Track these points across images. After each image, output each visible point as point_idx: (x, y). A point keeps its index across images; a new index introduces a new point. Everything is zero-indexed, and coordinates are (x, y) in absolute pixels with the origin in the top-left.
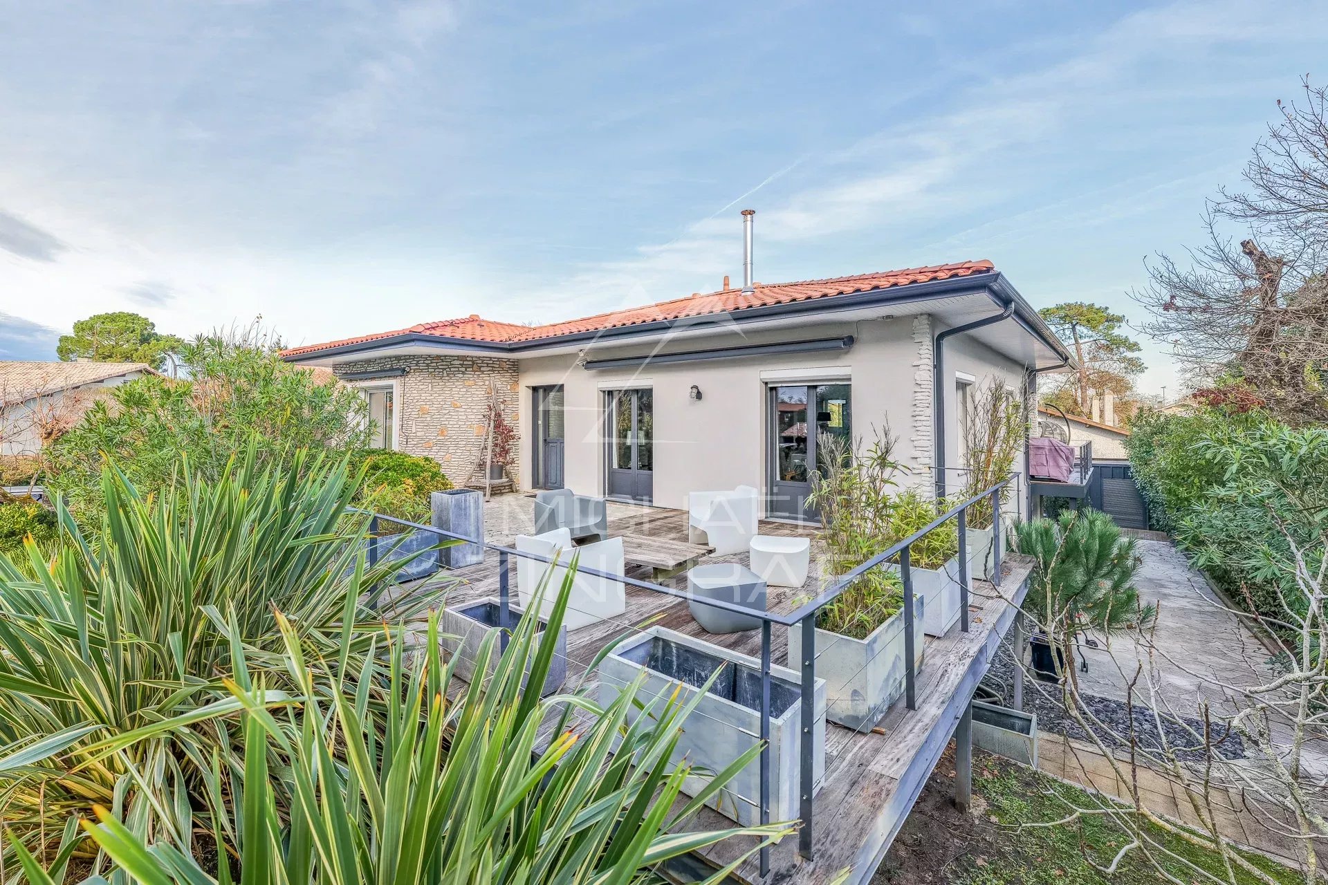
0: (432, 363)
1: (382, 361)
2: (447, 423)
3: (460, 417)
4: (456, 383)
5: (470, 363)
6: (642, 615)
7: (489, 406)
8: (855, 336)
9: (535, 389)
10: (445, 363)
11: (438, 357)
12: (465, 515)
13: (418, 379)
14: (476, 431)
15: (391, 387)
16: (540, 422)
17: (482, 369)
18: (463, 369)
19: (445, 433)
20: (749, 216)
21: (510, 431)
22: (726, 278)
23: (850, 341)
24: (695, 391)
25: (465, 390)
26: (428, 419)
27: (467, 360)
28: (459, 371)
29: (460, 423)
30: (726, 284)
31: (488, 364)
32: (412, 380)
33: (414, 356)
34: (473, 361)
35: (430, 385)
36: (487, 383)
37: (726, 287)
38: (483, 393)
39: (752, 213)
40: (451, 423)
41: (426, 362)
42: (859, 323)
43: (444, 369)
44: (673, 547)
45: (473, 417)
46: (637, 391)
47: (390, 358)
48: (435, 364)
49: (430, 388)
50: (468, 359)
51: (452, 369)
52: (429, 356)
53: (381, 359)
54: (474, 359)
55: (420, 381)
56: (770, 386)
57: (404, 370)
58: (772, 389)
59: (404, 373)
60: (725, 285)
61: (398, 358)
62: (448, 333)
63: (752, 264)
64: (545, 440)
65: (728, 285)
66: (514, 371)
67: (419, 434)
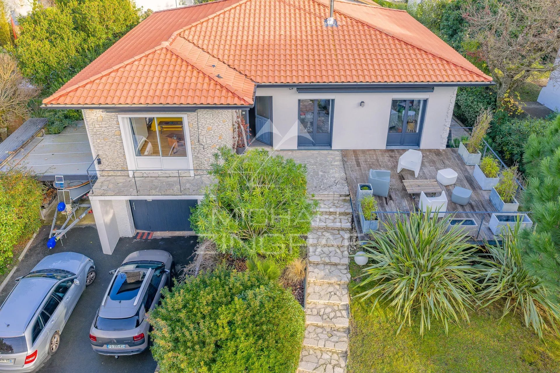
2: (222, 132)
3: (226, 127)
19: (222, 138)
26: (212, 133)
49: (212, 116)
67: (208, 142)
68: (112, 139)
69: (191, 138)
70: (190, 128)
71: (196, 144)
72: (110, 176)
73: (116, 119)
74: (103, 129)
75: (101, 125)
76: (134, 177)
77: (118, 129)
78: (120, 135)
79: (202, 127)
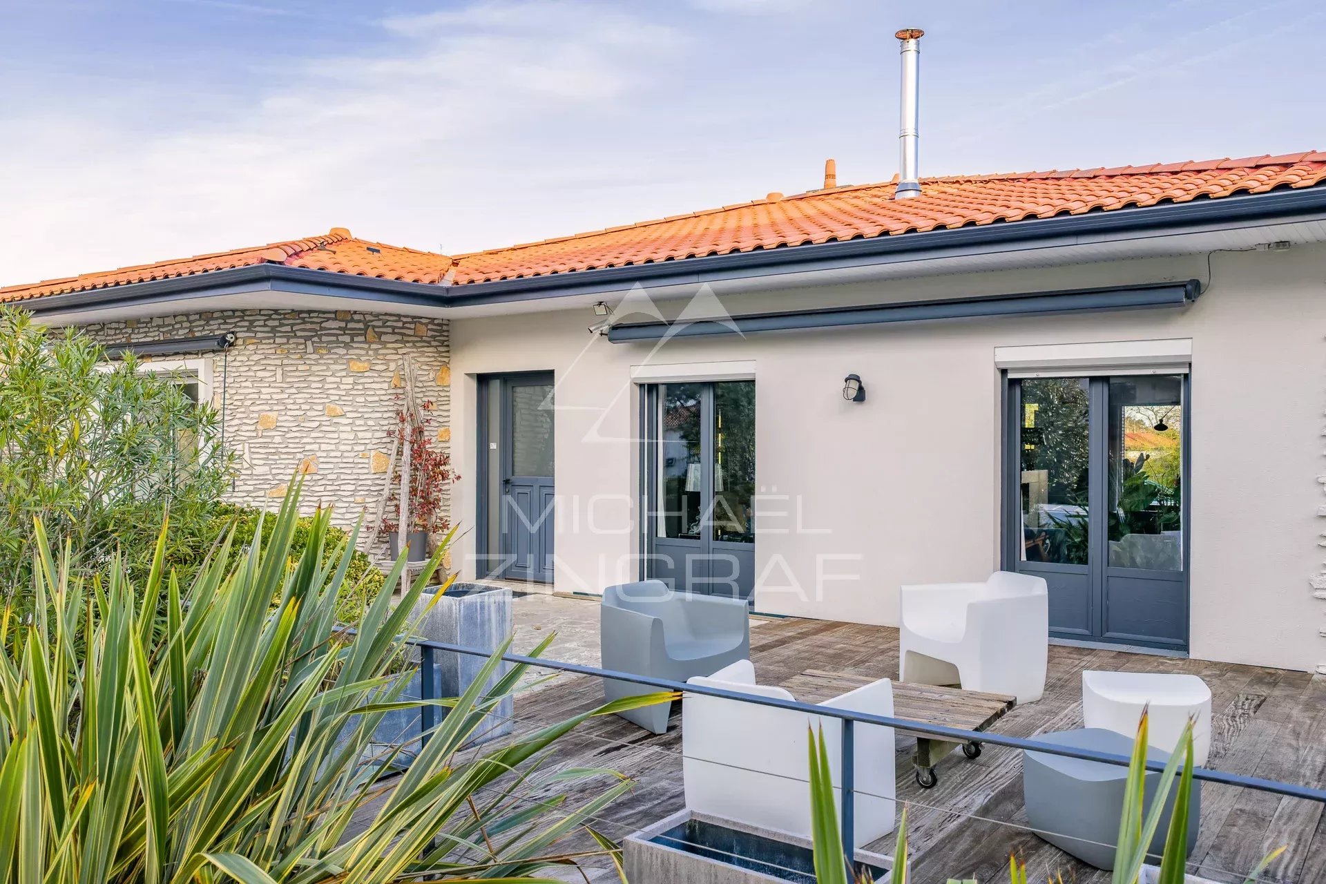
0: (281, 325)
1: (167, 321)
2: (315, 447)
3: (343, 436)
4: (333, 367)
5: (361, 326)
6: (929, 835)
7: (398, 413)
8: (1203, 280)
9: (483, 380)
10: (309, 326)
11: (296, 313)
12: (483, 635)
13: (256, 357)
14: (373, 464)
15: (194, 373)
16: (493, 446)
17: (384, 338)
18: (347, 339)
19: (313, 468)
20: (912, 41)
21: (438, 464)
22: (829, 164)
23: (1193, 290)
24: (854, 385)
25: (350, 380)
26: (278, 439)
27: (352, 320)
28: (338, 341)
29: (342, 448)
30: (829, 176)
31: (394, 328)
32: (243, 358)
33: (243, 311)
34: (366, 323)
35: (279, 372)
36: (392, 366)
37: (830, 181)
38: (385, 386)
39: (916, 34)
40: (324, 447)
41: (270, 323)
42: (1211, 255)
43: (307, 338)
44: (926, 695)
45: (369, 435)
46: (712, 385)
47: (187, 314)
48: (288, 328)
49: (279, 378)
50: (356, 317)
51: (324, 339)
52: (276, 311)
53: (163, 317)
54: (368, 318)
55: (257, 362)
56: (1011, 376)
57: (223, 340)
58: (1013, 382)
59: (223, 345)
60: (827, 176)
61: (206, 315)
62: (312, 261)
63: (917, 136)
64: (507, 482)
65: (833, 176)
66: (442, 344)
67: (258, 470)
79: (243, 410)
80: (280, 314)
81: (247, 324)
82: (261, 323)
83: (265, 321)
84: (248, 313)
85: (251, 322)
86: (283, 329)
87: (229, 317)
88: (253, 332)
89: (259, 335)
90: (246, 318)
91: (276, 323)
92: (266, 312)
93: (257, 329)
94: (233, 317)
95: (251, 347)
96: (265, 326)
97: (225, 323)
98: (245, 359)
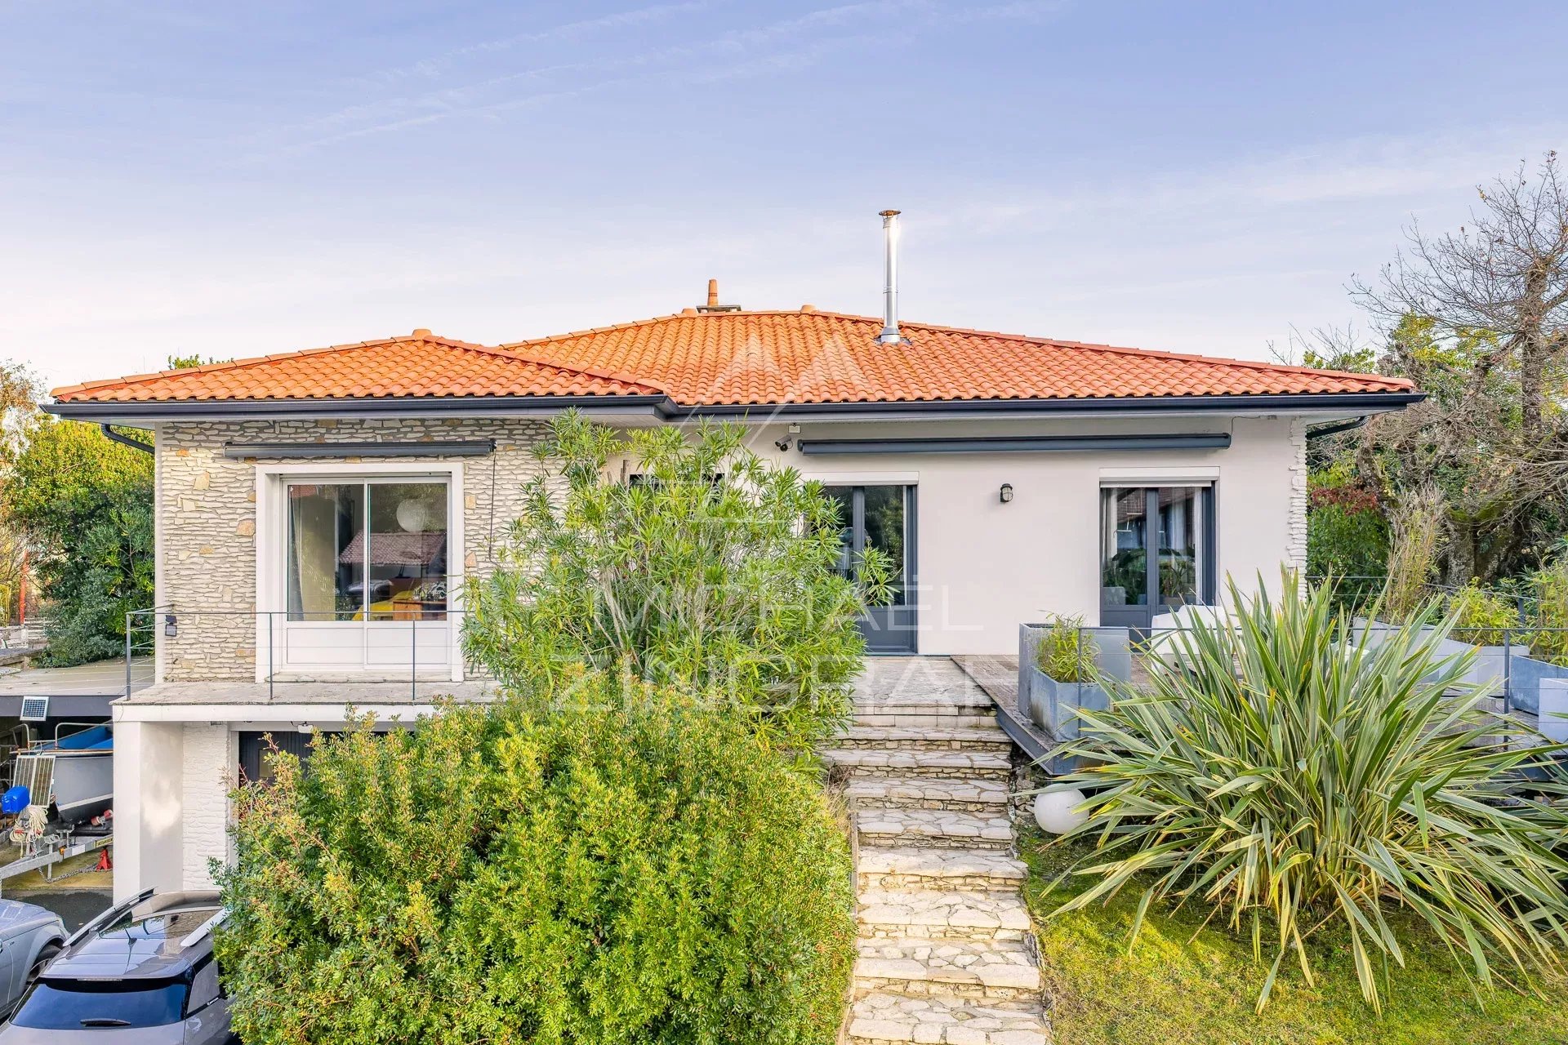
1: (389, 424)
13: (516, 462)
15: (446, 474)
32: (504, 462)
33: (502, 420)
46: (863, 488)
47: (422, 419)
48: (543, 437)
52: (533, 422)
68: (224, 550)
69: (468, 544)
70: (468, 511)
71: (482, 565)
72: (196, 680)
73: (249, 483)
74: (204, 516)
75: (200, 504)
76: (271, 682)
77: (251, 516)
78: (252, 536)
79: (504, 509)
80: (536, 424)
81: (507, 432)
82: (521, 431)
83: (524, 430)
84: (508, 422)
85: (511, 431)
86: (539, 437)
87: (485, 425)
88: (513, 439)
89: (518, 442)
90: (506, 427)
91: (533, 432)
92: (525, 422)
93: (517, 437)
94: (492, 425)
95: (512, 453)
96: (524, 434)
97: (481, 430)
98: (506, 463)
